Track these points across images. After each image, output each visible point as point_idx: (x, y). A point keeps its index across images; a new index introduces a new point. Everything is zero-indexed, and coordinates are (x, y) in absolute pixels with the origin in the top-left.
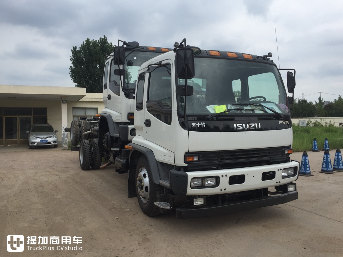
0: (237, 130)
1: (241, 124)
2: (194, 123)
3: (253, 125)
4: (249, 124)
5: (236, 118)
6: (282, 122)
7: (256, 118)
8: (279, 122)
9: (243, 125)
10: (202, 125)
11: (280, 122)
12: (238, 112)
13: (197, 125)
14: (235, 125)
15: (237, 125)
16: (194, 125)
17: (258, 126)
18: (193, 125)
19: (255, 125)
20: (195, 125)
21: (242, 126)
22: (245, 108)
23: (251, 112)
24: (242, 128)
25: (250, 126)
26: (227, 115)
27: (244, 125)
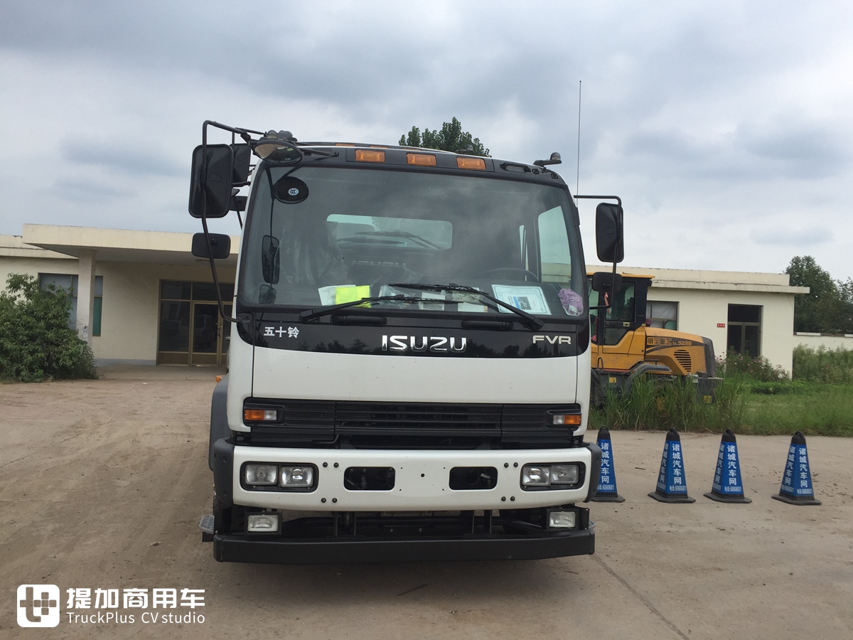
0: (390, 351)
1: (405, 338)
2: (269, 328)
3: (442, 340)
4: (429, 339)
5: (390, 321)
6: (545, 338)
7: (458, 323)
8: (534, 337)
9: (409, 339)
10: (290, 332)
11: (536, 338)
12: (403, 306)
13: (276, 331)
14: (385, 339)
15: (393, 339)
16: (268, 331)
17: (458, 344)
18: (266, 333)
19: (449, 341)
20: (272, 331)
21: (407, 342)
22: (426, 295)
23: (443, 308)
24: (404, 346)
25: (431, 342)
26: (365, 312)
27: (413, 339)
